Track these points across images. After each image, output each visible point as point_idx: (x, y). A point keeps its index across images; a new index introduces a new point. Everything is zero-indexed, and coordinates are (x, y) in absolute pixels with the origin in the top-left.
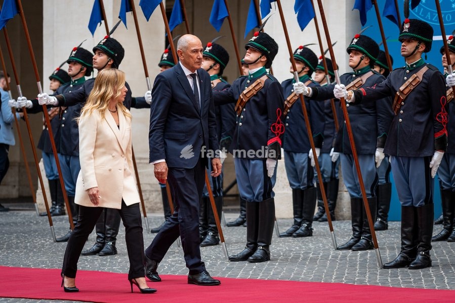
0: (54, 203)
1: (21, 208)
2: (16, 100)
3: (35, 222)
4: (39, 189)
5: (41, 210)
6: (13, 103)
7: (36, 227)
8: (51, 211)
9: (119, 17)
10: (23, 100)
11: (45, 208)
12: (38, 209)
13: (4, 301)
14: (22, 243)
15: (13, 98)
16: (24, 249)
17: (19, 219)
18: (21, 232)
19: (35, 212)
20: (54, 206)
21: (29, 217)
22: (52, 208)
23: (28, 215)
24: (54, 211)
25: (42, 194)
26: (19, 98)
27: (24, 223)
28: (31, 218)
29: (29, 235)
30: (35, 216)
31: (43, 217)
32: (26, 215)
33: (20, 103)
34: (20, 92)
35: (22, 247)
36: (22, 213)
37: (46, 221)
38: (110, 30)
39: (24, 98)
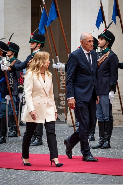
0: (77, 120)
1: (59, 123)
2: (56, 64)
3: (66, 130)
4: (69, 112)
5: (70, 124)
6: (55, 66)
7: (67, 133)
8: (75, 124)
9: (112, 19)
10: (60, 64)
11: (72, 123)
12: (68, 123)
13: (50, 173)
14: (60, 142)
15: (55, 63)
16: (61, 145)
17: (58, 129)
18: (59, 136)
19: (66, 125)
20: (77, 122)
21: (63, 128)
22: (76, 123)
23: (63, 127)
24: (76, 124)
25: (70, 115)
26: (58, 63)
27: (61, 131)
28: (64, 129)
29: (63, 138)
30: (66, 127)
31: (71, 128)
32: (62, 127)
33: (58, 66)
34: (58, 60)
35: (59, 144)
36: (60, 125)
37: (73, 130)
38: (107, 26)
39: (60, 63)
